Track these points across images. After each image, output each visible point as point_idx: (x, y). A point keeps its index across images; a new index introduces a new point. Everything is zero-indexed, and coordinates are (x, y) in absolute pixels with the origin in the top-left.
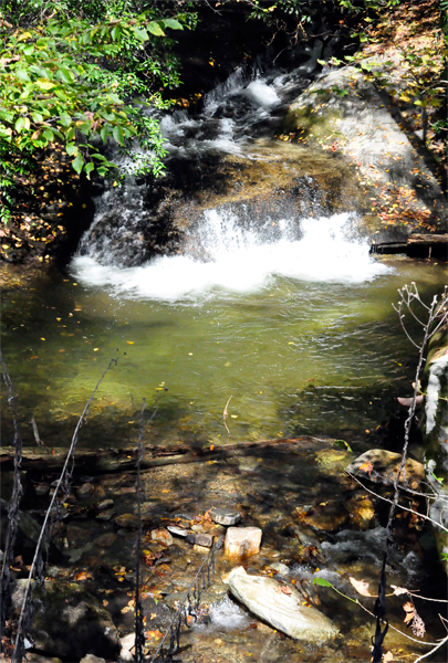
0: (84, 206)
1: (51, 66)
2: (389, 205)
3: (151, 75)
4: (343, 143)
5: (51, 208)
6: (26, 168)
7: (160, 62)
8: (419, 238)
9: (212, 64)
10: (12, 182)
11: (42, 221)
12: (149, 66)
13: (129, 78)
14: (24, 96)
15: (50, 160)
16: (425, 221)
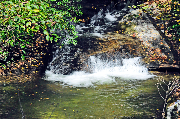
0: (50, 54)
1: (38, 4)
2: (152, 55)
3: (73, 11)
4: (137, 34)
5: (38, 55)
6: (30, 42)
7: (76, 7)
8: (163, 66)
9: (93, 8)
10: (25, 46)
11: (35, 60)
12: (72, 8)
13: (65, 12)
14: (29, 14)
15: (38, 39)
16: (165, 60)
